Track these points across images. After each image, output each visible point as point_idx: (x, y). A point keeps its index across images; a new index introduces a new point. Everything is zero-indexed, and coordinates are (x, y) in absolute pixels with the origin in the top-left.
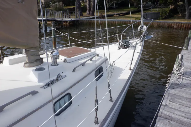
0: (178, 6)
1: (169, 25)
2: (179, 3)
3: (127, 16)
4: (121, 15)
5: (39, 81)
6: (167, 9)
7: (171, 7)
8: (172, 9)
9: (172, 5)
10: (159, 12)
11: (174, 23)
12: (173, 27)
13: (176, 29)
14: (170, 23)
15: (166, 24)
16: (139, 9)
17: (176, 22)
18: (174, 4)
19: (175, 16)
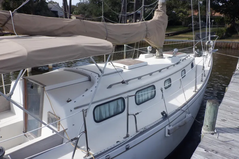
0: (236, 24)
1: (227, 45)
2: (237, 22)
3: (177, 36)
4: (170, 35)
5: (172, 62)
6: (223, 29)
7: (228, 26)
8: (228, 29)
9: (229, 24)
10: (215, 32)
11: (233, 43)
12: (232, 47)
13: (235, 49)
14: (227, 43)
15: (223, 44)
16: (189, 28)
17: (235, 42)
18: (231, 23)
19: (233, 36)
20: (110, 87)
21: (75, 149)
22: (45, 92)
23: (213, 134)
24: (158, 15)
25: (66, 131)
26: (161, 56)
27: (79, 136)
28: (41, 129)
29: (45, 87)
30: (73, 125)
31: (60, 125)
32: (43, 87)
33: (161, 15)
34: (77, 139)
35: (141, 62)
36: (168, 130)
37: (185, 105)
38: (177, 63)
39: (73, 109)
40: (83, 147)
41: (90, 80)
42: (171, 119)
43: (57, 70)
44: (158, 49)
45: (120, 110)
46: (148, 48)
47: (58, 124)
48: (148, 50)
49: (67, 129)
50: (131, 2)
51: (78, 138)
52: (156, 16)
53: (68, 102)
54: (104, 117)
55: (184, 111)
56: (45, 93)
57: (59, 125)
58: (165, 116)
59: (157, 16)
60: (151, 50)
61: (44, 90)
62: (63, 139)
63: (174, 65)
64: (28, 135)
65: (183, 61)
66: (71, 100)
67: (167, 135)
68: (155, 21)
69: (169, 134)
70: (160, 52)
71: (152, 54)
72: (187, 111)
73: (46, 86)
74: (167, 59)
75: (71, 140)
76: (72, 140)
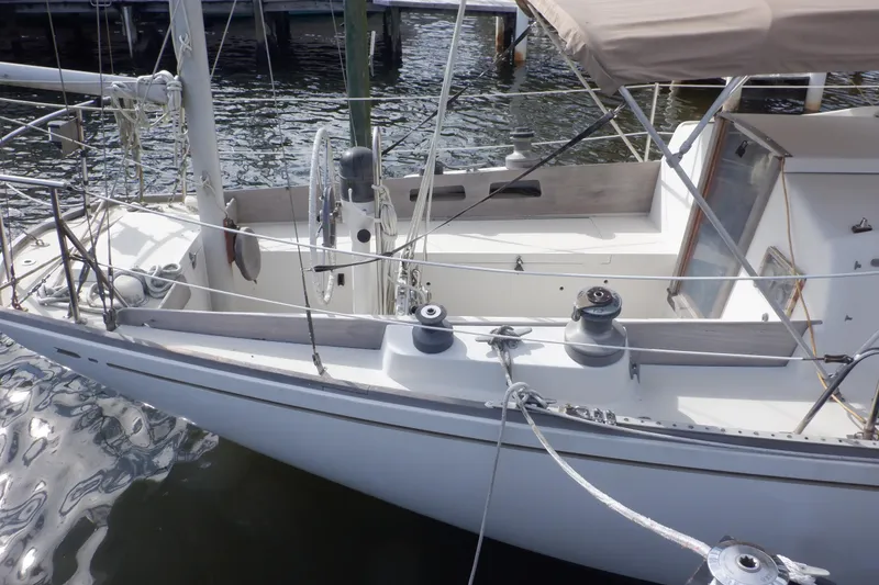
21: (826, 398)
22: (781, 175)
25: (815, 327)
27: (857, 357)
28: (732, 283)
29: (787, 159)
30: (848, 318)
31: (799, 301)
32: (780, 159)
34: (848, 362)
39: (865, 262)
40: (856, 406)
43: (846, 112)
47: (793, 295)
49: (820, 322)
51: (852, 359)
53: (857, 230)
56: (780, 181)
57: (796, 299)
61: (779, 169)
62: (797, 345)
64: (680, 304)
66: (870, 229)
73: (790, 156)
75: (827, 356)
76: (829, 359)
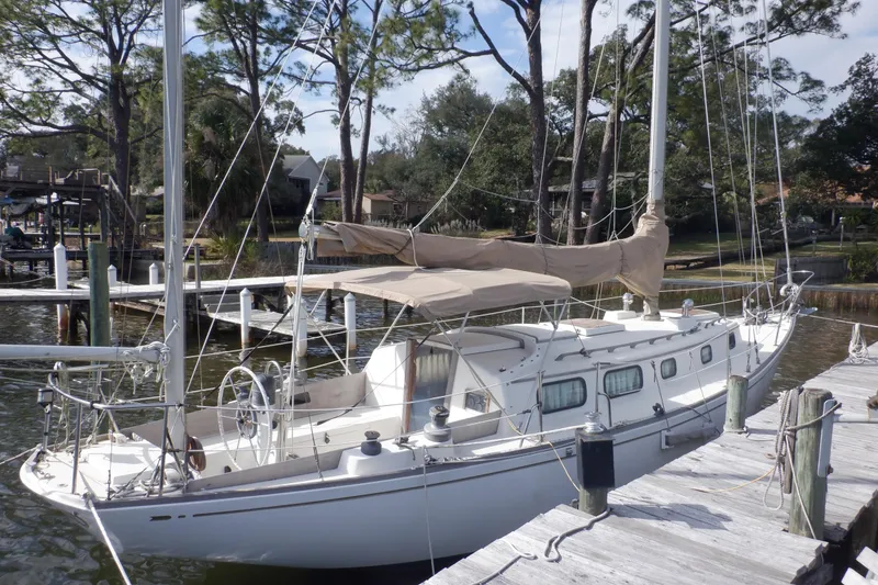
4: (692, 265)
5: (679, 328)
10: (846, 257)
20: (560, 358)
23: (740, 433)
24: (647, 228)
26: (656, 316)
33: (654, 227)
35: (610, 324)
36: (667, 437)
37: (701, 403)
38: (692, 331)
39: (510, 383)
41: (522, 346)
42: (672, 421)
44: (648, 301)
45: (578, 401)
46: (625, 297)
47: (487, 404)
48: (625, 301)
50: (560, 158)
52: (642, 228)
53: (502, 371)
54: (552, 407)
55: (700, 416)
56: (460, 359)
58: (660, 412)
59: (645, 229)
60: (631, 301)
62: (499, 421)
63: (683, 334)
65: (706, 327)
66: (505, 370)
67: (664, 446)
68: (639, 240)
69: (667, 444)
70: (651, 306)
71: (633, 313)
72: (706, 415)
74: (669, 322)
